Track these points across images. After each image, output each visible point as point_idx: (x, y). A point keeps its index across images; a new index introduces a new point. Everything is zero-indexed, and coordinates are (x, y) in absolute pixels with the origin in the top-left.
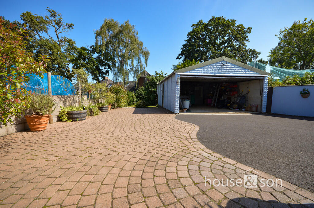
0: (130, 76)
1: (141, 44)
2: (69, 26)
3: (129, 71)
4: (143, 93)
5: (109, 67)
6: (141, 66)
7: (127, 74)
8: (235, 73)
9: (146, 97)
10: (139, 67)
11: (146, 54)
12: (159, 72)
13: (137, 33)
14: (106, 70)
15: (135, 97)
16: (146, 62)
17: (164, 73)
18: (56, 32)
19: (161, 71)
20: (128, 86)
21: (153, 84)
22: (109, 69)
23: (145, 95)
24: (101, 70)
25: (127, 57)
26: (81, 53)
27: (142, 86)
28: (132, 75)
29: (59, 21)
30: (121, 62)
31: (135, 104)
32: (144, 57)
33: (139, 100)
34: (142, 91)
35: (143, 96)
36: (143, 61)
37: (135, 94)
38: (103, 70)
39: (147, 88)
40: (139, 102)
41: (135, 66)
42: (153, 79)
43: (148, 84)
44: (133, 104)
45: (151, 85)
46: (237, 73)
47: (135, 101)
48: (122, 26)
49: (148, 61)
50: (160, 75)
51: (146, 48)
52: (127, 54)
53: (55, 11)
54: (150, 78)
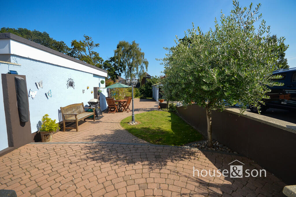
1: (142, 55)
2: (97, 45)
3: (135, 74)
4: (145, 89)
5: (121, 71)
6: (143, 71)
10: (142, 72)
11: (146, 63)
12: (154, 77)
13: (140, 49)
14: (119, 73)
15: (139, 92)
16: (147, 68)
17: (157, 77)
18: (89, 50)
19: (156, 76)
21: (150, 84)
22: (121, 72)
23: (146, 91)
24: (116, 73)
26: (106, 65)
27: (144, 85)
29: (91, 43)
30: (130, 68)
31: (139, 96)
32: (145, 65)
33: (142, 94)
34: (143, 87)
35: (144, 91)
36: (144, 68)
37: (139, 90)
38: (117, 73)
39: (146, 87)
41: (139, 71)
43: (147, 84)
45: (149, 85)
47: (139, 94)
49: (148, 67)
50: (155, 78)
51: (146, 59)
52: (134, 64)
53: (89, 36)
54: (148, 80)
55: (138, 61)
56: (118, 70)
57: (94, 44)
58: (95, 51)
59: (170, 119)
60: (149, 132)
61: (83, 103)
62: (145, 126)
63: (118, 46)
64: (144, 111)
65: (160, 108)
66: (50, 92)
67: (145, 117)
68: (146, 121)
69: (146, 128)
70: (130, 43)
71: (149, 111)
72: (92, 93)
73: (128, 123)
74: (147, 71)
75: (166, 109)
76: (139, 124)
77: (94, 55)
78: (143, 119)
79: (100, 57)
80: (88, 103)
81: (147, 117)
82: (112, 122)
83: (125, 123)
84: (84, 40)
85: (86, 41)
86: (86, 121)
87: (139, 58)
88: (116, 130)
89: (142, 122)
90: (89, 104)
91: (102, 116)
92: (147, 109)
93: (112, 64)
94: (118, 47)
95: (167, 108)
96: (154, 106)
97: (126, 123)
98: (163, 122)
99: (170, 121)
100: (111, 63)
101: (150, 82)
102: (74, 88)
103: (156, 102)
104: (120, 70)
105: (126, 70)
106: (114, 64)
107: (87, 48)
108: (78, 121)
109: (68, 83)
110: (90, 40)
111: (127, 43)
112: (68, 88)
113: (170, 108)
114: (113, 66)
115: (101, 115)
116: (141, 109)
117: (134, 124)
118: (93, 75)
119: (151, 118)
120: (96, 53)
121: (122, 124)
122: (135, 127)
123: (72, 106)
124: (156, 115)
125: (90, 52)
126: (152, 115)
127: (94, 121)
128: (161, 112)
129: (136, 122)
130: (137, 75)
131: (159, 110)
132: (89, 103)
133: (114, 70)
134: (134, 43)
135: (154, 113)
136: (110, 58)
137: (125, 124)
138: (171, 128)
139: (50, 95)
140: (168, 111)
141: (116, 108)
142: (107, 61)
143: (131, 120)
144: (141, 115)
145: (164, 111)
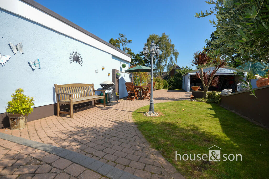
0: (164, 69)
1: (173, 46)
2: (130, 41)
3: (164, 66)
4: (173, 80)
6: (172, 62)
7: (163, 68)
8: (223, 72)
9: (175, 83)
10: (171, 63)
11: (176, 54)
12: (185, 67)
13: (170, 41)
15: (167, 84)
16: (176, 59)
17: (189, 68)
18: (123, 46)
19: (186, 66)
20: (163, 76)
21: (180, 75)
23: (175, 82)
25: (163, 58)
26: (137, 58)
27: (173, 76)
28: (166, 68)
29: (125, 40)
30: (159, 60)
31: (167, 88)
32: (175, 56)
33: (170, 85)
34: (172, 79)
35: (173, 83)
36: (174, 59)
37: (168, 81)
39: (175, 78)
40: (170, 87)
41: (168, 63)
42: (180, 72)
43: (176, 75)
44: (166, 88)
45: (178, 76)
46: (225, 72)
47: (168, 86)
48: (160, 38)
50: (185, 69)
51: (176, 50)
52: (163, 56)
53: (123, 34)
54: (178, 71)
55: (167, 52)
56: (148, 63)
57: (127, 40)
58: (128, 48)
59: (213, 112)
60: (175, 133)
61: (93, 84)
62: (168, 121)
63: (148, 39)
64: (171, 100)
65: (192, 98)
66: (37, 62)
67: (171, 107)
68: (172, 112)
69: (169, 124)
70: (160, 35)
71: (177, 100)
72: (109, 75)
73: (145, 113)
74: (176, 62)
75: (203, 100)
76: (160, 117)
77: (127, 51)
78: (167, 110)
79: (133, 52)
80: (101, 84)
81: (174, 108)
82: (125, 109)
83: (140, 112)
84: (119, 38)
85: (121, 39)
86: (96, 106)
87: (169, 50)
88: (120, 122)
89: (165, 114)
90: (102, 87)
91: (118, 103)
92: (174, 98)
93: (142, 58)
94: (148, 41)
95: (205, 98)
96: (185, 96)
97: (142, 113)
98: (202, 116)
99: (215, 116)
100: (141, 56)
101: (180, 73)
102: (81, 65)
103: (186, 93)
104: (149, 63)
105: (156, 63)
106: (144, 58)
107: (121, 45)
108: (74, 104)
109: (71, 57)
110: (124, 37)
111: (157, 36)
112: (71, 63)
113: (208, 98)
114: (143, 60)
115: (116, 101)
116: (167, 98)
117: (152, 115)
118: (111, 55)
119: (180, 109)
120: (129, 49)
121: (136, 114)
122: (152, 120)
123: (74, 85)
124: (188, 105)
125: (124, 48)
126: (182, 105)
127: (104, 107)
128: (194, 102)
129: (156, 113)
130: (166, 67)
131: (192, 100)
132: (103, 85)
133: (144, 63)
134: (164, 35)
135: (185, 103)
136: (141, 52)
137: (138, 114)
138: (221, 130)
139: (37, 65)
140: (207, 102)
141: (136, 94)
142: (138, 55)
143: (149, 109)
144: (165, 104)
145: (199, 101)
